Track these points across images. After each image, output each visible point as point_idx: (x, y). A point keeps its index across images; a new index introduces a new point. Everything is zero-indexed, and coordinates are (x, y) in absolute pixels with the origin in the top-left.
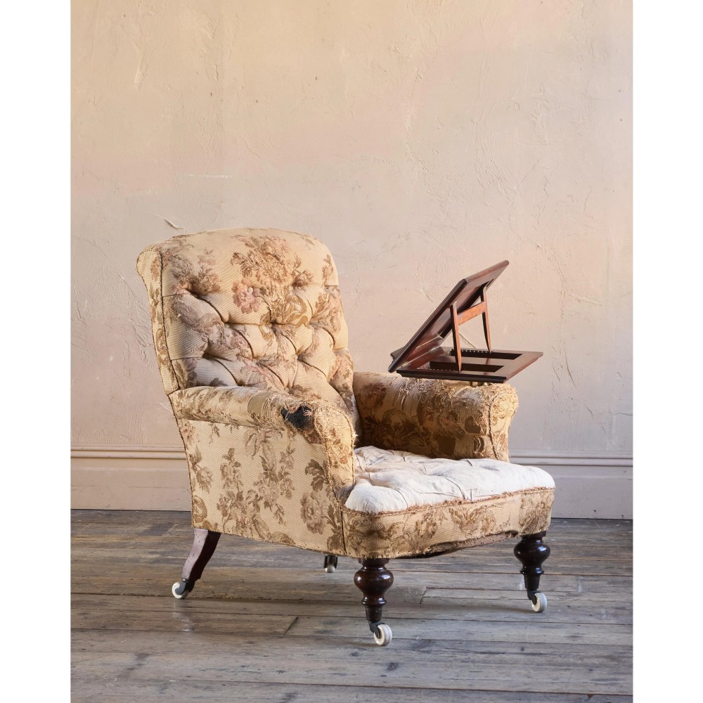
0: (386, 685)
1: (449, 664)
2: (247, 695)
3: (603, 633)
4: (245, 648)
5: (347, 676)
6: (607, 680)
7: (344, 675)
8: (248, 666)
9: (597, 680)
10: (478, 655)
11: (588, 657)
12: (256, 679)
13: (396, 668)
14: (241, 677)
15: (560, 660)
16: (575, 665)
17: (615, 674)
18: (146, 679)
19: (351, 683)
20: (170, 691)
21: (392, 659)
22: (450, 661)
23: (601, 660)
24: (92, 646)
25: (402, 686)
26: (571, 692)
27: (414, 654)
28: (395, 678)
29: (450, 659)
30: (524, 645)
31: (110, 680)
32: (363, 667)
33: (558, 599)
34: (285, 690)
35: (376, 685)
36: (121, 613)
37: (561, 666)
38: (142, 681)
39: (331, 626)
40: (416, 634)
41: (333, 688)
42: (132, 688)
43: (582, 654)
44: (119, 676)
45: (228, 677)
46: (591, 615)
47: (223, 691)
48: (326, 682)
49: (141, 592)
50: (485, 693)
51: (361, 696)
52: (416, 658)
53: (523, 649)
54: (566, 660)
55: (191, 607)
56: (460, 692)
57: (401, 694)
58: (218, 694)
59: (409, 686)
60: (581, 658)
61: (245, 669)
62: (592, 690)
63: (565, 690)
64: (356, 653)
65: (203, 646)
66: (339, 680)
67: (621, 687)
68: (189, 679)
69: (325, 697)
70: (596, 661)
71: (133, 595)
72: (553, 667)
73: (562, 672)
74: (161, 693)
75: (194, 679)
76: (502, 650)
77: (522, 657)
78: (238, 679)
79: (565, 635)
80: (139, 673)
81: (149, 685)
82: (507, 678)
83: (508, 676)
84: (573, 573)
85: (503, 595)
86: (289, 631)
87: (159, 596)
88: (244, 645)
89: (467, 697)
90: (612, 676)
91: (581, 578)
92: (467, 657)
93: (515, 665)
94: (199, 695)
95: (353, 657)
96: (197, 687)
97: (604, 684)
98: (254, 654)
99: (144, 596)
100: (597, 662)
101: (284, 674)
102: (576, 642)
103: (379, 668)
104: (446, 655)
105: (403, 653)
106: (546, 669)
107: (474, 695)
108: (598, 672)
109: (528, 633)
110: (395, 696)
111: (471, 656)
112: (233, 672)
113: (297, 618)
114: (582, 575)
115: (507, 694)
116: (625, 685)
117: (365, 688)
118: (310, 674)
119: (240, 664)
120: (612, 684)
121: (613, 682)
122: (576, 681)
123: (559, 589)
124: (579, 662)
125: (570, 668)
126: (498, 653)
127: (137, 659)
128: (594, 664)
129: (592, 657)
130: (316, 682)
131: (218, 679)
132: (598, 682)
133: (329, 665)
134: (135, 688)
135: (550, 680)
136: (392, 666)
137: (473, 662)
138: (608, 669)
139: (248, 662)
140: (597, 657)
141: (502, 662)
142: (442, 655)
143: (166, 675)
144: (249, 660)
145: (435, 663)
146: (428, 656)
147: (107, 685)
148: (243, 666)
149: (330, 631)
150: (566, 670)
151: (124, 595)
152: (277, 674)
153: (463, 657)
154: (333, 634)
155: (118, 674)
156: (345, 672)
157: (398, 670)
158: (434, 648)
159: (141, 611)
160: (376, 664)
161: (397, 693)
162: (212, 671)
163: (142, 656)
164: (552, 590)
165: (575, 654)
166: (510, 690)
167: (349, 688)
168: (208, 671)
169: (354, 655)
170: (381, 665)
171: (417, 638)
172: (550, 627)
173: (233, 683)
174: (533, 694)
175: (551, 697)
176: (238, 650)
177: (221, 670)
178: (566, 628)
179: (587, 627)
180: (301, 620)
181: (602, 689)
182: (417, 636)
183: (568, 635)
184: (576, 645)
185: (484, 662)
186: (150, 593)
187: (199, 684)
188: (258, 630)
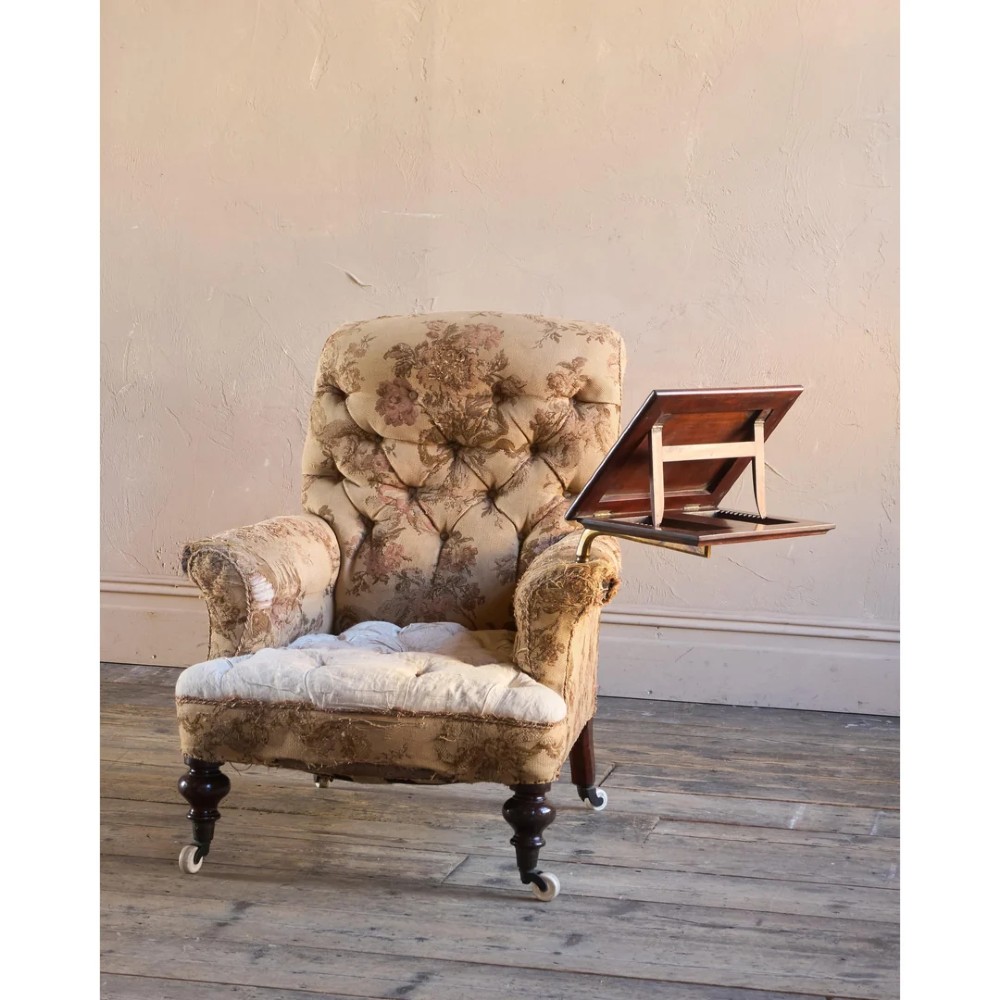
0: (556, 967)
1: (652, 939)
2: (365, 974)
3: (880, 902)
4: (383, 901)
5: (508, 951)
6: (859, 976)
7: (505, 948)
8: (379, 929)
9: (847, 975)
10: (696, 928)
11: (846, 940)
12: (385, 949)
13: (578, 942)
14: (367, 945)
15: (805, 942)
16: (825, 950)
17: (874, 967)
18: (238, 940)
19: (511, 961)
20: (264, 961)
21: (578, 928)
22: (656, 936)
23: (861, 945)
24: (180, 886)
25: (578, 970)
26: (804, 992)
27: (610, 923)
28: (573, 958)
29: (656, 932)
30: (763, 915)
31: (191, 939)
32: (532, 939)
33: (837, 845)
34: (419, 967)
35: (543, 967)
36: (231, 839)
37: (804, 951)
38: (233, 943)
39: (508, 873)
40: (622, 891)
41: (483, 969)
42: (217, 953)
43: (839, 934)
44: (204, 935)
45: (348, 944)
46: (874, 873)
47: (336, 965)
48: (477, 958)
49: (267, 807)
50: (686, 986)
51: (518, 981)
52: (611, 928)
53: (759, 923)
54: (815, 942)
55: (328, 833)
56: (651, 983)
57: (573, 981)
58: (327, 968)
59: (588, 971)
60: (836, 941)
61: (375, 933)
62: (835, 990)
63: (797, 988)
64: (531, 916)
65: (328, 894)
66: (496, 957)
67: (877, 987)
68: (296, 944)
69: (468, 982)
70: (854, 946)
71: (254, 809)
72: (792, 952)
73: (803, 960)
74: (253, 963)
75: (301, 944)
76: (730, 921)
77: (755, 934)
78: (360, 947)
79: (826, 903)
80: (232, 931)
81: (240, 951)
82: (725, 966)
83: (727, 962)
84: (872, 805)
85: (763, 836)
86: (450, 878)
87: (290, 813)
88: (381, 896)
89: (660, 992)
90: (870, 971)
91: (882, 813)
92: (680, 930)
93: (741, 947)
94: (302, 969)
95: (526, 923)
96: (302, 957)
97: (855, 983)
98: (393, 911)
99: (269, 812)
100: (855, 948)
101: (425, 942)
102: (837, 916)
103: (556, 941)
104: (651, 926)
105: (595, 920)
106: (782, 954)
107: (671, 989)
108: (852, 963)
109: (774, 898)
110: (563, 985)
111: (686, 929)
112: (357, 936)
113: (467, 859)
114: (884, 809)
115: (714, 990)
116: (882, 985)
117: (528, 971)
118: (459, 946)
119: (369, 925)
120: (864, 983)
121: (867, 979)
122: (815, 975)
123: (844, 829)
124: (831, 946)
125: (816, 955)
126: (724, 927)
127: (233, 910)
128: (851, 950)
129: (851, 939)
130: (463, 958)
131: (333, 947)
132: (846, 979)
133: (490, 933)
134: (220, 953)
135: (781, 972)
136: (574, 939)
137: (687, 938)
138: (867, 959)
139: (381, 923)
140: (859, 940)
141: (724, 941)
142: (647, 926)
143: (266, 937)
144: (383, 921)
145: (634, 938)
146: (627, 926)
147: (185, 947)
148: (373, 929)
149: (506, 880)
150: (808, 957)
151: (243, 809)
152: (414, 942)
153: (674, 930)
154: (509, 885)
155: (203, 931)
156: (508, 945)
157: (578, 946)
158: (639, 914)
159: (259, 836)
160: (552, 934)
161: (567, 981)
162: (329, 934)
163: (242, 906)
164: (835, 831)
165: (829, 934)
166: (722, 984)
167: (506, 970)
168: (323, 934)
169: (527, 919)
170: (559, 936)
171: (621, 898)
172: (809, 890)
173: (350, 954)
174: (751, 992)
175: (775, 997)
176: (374, 903)
177: (342, 933)
178: (830, 892)
179: (861, 892)
180: (472, 860)
181: (850, 990)
182: (620, 894)
183: (831, 903)
184: (836, 919)
185: (703, 939)
186: (278, 808)
187: (307, 953)
188: (409, 874)
